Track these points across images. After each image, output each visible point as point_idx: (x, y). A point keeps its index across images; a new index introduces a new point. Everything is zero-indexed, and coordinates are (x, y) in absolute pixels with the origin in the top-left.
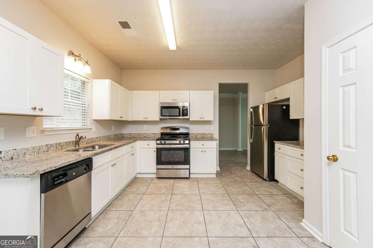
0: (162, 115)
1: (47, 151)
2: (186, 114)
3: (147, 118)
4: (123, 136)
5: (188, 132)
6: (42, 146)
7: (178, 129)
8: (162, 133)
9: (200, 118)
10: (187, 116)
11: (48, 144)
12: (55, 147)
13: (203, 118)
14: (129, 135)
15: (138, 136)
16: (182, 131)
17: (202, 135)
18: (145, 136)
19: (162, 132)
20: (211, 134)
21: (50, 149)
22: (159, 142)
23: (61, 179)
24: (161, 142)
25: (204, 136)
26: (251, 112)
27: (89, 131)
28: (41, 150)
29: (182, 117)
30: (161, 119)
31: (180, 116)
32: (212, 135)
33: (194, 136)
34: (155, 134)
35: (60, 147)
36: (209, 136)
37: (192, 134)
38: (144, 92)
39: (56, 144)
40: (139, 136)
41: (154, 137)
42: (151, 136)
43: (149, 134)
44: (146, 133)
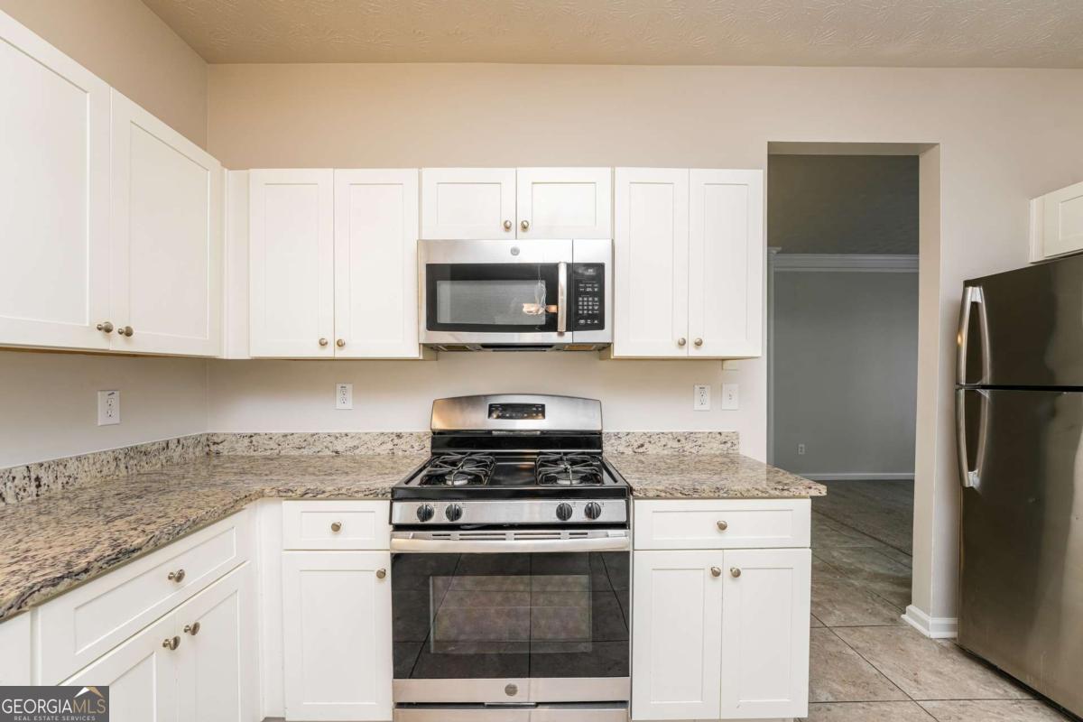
0: (433, 323)
2: (592, 317)
3: (340, 344)
4: (214, 448)
5: (596, 427)
7: (539, 411)
8: (441, 433)
9: (682, 343)
10: (601, 326)
13: (699, 344)
14: (246, 441)
15: (296, 453)
16: (558, 419)
17: (676, 445)
18: (340, 448)
19: (439, 425)
20: (723, 438)
22: (406, 512)
24: (427, 514)
25: (688, 446)
26: (975, 305)
29: (568, 338)
30: (431, 349)
31: (551, 324)
32: (729, 440)
33: (629, 451)
34: (399, 436)
36: (715, 448)
37: (617, 436)
38: (322, 176)
40: (305, 452)
41: (393, 453)
42: (378, 450)
43: (366, 438)
44: (346, 435)
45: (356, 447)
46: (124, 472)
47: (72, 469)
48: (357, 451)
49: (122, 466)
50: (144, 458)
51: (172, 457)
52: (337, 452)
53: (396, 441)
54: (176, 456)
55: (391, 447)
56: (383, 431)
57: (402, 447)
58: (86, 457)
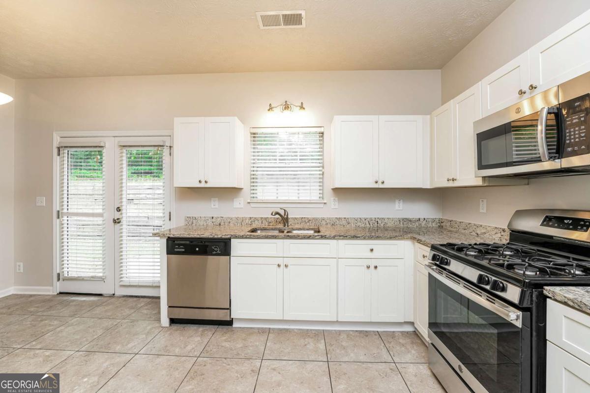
0: (480, 166)
1: (251, 224)
6: (246, 219)
11: (252, 217)
12: (260, 222)
21: (253, 223)
23: (181, 248)
27: (322, 206)
28: (244, 221)
35: (267, 223)
39: (262, 218)
41: (501, 240)
42: (494, 237)
43: (489, 229)
44: (481, 226)
45: (485, 233)
46: (402, 225)
47: (386, 221)
48: (485, 235)
49: (401, 223)
50: (409, 222)
51: (421, 224)
52: (477, 234)
53: (502, 233)
54: (423, 224)
55: (500, 236)
56: (497, 226)
57: (505, 237)
58: (390, 218)
